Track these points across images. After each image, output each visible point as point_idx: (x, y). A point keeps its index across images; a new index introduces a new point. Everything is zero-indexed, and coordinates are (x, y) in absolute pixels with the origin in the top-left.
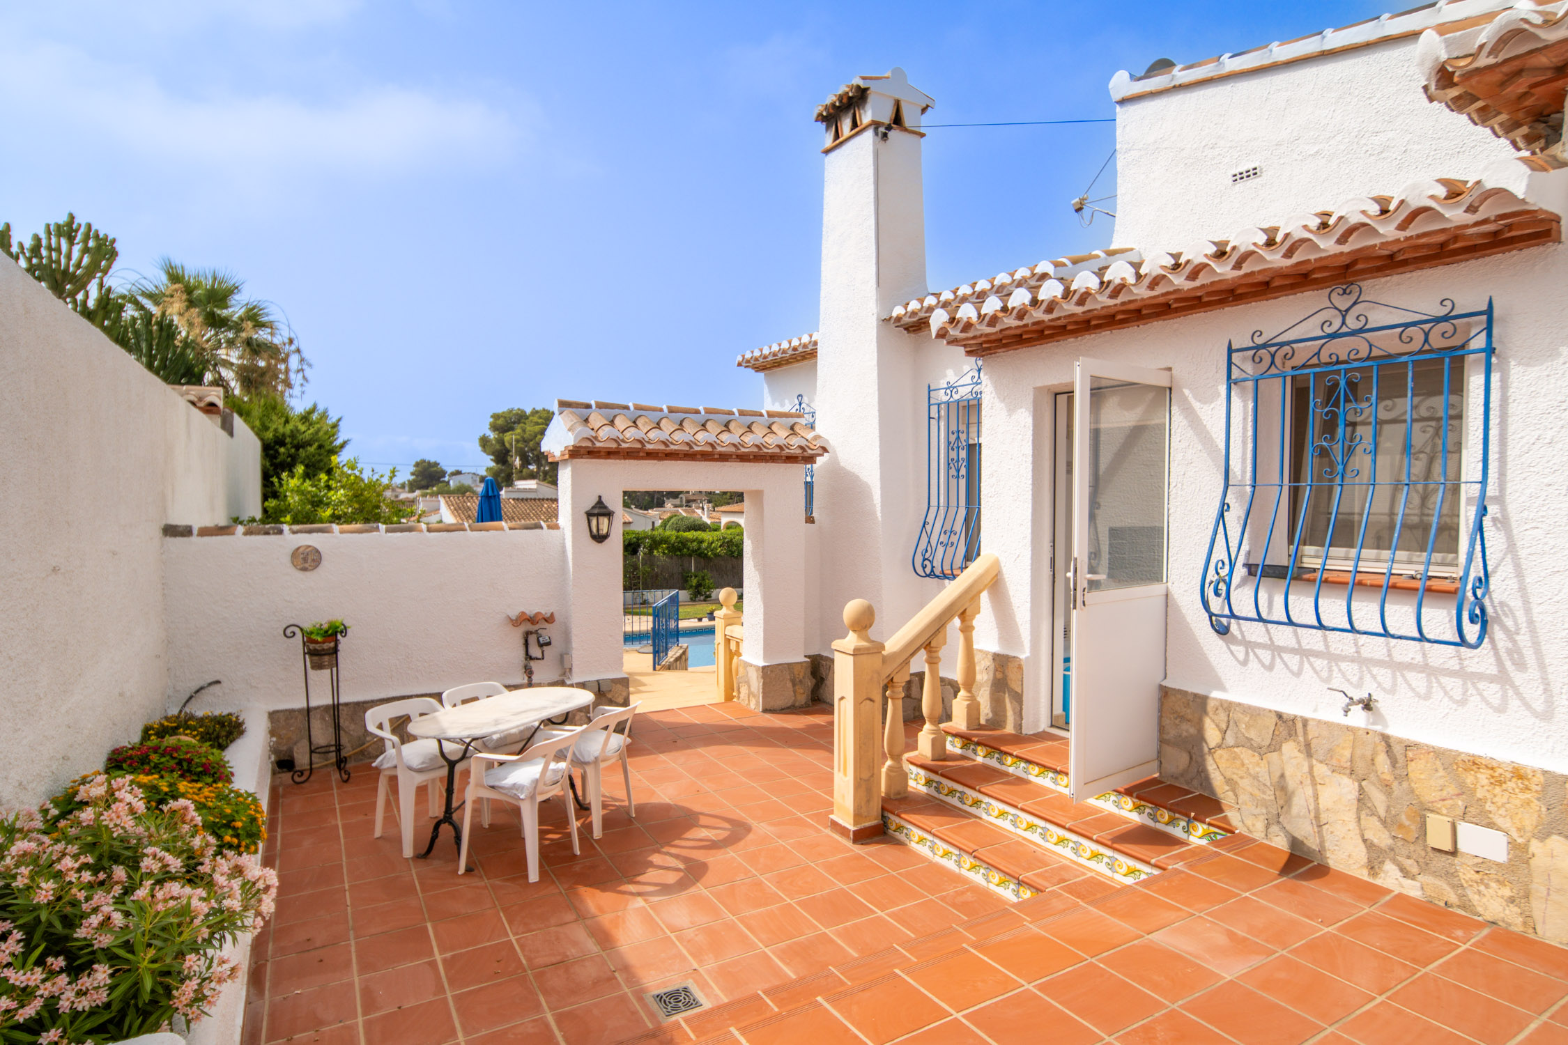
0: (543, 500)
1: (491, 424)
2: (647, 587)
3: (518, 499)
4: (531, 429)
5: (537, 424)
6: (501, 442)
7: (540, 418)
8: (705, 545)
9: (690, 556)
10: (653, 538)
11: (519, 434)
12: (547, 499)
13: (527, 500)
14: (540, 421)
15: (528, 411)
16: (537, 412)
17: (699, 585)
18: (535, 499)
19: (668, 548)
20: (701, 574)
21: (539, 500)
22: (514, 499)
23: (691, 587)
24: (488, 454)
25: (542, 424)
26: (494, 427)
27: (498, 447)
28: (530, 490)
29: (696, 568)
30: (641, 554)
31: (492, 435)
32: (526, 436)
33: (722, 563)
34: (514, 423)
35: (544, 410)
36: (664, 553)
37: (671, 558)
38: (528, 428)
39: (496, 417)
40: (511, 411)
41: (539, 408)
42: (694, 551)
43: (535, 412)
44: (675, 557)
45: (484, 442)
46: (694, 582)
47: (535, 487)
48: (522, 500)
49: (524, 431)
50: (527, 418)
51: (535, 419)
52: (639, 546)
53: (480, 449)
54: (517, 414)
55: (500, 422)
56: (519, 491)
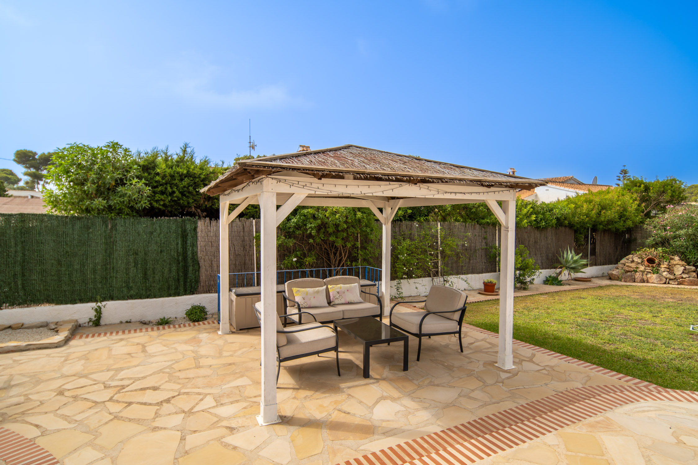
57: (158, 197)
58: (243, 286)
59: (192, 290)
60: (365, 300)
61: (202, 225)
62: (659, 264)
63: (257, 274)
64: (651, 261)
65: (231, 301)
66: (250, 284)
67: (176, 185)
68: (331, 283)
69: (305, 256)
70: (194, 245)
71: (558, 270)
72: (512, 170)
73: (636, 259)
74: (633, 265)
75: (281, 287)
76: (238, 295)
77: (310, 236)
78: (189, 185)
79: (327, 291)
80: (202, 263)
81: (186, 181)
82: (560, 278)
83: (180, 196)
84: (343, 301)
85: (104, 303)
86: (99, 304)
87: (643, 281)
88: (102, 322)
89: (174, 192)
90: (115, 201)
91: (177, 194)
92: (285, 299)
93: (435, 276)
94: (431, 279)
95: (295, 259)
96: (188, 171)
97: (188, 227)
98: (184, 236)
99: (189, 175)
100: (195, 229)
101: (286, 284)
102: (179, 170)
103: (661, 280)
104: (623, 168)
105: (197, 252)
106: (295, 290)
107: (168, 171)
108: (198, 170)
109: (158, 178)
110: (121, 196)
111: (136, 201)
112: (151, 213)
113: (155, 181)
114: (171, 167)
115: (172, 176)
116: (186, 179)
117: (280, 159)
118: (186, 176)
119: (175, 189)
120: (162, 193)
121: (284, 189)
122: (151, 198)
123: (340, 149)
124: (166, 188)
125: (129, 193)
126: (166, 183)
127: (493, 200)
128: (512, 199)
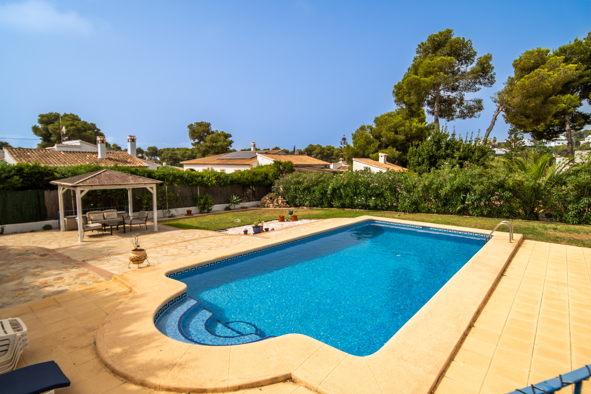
0: (85, 152)
1: (39, 120)
2: (172, 207)
3: (67, 152)
5: (68, 121)
6: (47, 130)
7: (69, 118)
8: (205, 179)
9: (196, 186)
11: (57, 126)
12: (88, 152)
13: (74, 152)
15: (62, 114)
16: (67, 115)
17: (205, 204)
18: (79, 152)
20: (205, 197)
21: (83, 152)
22: (64, 152)
23: (200, 204)
24: (39, 136)
25: (71, 121)
26: (41, 122)
27: (44, 132)
28: (76, 146)
29: (200, 192)
31: (40, 126)
33: (215, 189)
34: (54, 120)
35: (71, 114)
39: (42, 116)
40: (51, 114)
41: (68, 113)
42: (199, 183)
43: (65, 115)
45: (35, 129)
46: (202, 201)
47: (79, 144)
48: (70, 152)
50: (61, 117)
51: (66, 118)
53: (33, 133)
55: (45, 119)
56: (67, 146)
57: (25, 182)
58: (69, 215)
59: (45, 219)
60: (118, 218)
61: (46, 193)
62: (274, 199)
63: (75, 211)
64: (271, 198)
65: (65, 221)
66: (72, 214)
67: (33, 177)
68: (105, 212)
69: (98, 203)
70: (44, 201)
71: (230, 204)
72: (254, 144)
73: (267, 198)
74: (265, 201)
75: (84, 215)
76: (68, 218)
77: (99, 195)
78: (39, 176)
79: (104, 215)
80: (48, 208)
81: (38, 175)
82: (230, 207)
83: (35, 181)
84: (110, 218)
85: (4, 225)
86: (3, 226)
87: (267, 207)
88: (4, 233)
89: (32, 180)
90: (7, 185)
91: (34, 180)
92: (87, 218)
93: (164, 209)
94: (162, 210)
95: (92, 205)
96: (38, 171)
97: (40, 193)
98: (39, 197)
99: (39, 172)
100: (43, 194)
101: (87, 213)
102: (34, 170)
103: (274, 206)
104: (343, 137)
105: (45, 204)
106: (90, 215)
107: (29, 171)
108: (43, 170)
109: (24, 174)
110: (9, 183)
111: (16, 185)
112: (22, 189)
113: (23, 176)
114: (30, 170)
115: (31, 173)
116: (38, 174)
117: (81, 182)
118: (37, 173)
119: (33, 178)
120: (26, 180)
121: (82, 189)
122: (22, 183)
123: (101, 173)
124: (28, 178)
125: (13, 181)
126: (28, 176)
127: (148, 187)
128: (154, 186)
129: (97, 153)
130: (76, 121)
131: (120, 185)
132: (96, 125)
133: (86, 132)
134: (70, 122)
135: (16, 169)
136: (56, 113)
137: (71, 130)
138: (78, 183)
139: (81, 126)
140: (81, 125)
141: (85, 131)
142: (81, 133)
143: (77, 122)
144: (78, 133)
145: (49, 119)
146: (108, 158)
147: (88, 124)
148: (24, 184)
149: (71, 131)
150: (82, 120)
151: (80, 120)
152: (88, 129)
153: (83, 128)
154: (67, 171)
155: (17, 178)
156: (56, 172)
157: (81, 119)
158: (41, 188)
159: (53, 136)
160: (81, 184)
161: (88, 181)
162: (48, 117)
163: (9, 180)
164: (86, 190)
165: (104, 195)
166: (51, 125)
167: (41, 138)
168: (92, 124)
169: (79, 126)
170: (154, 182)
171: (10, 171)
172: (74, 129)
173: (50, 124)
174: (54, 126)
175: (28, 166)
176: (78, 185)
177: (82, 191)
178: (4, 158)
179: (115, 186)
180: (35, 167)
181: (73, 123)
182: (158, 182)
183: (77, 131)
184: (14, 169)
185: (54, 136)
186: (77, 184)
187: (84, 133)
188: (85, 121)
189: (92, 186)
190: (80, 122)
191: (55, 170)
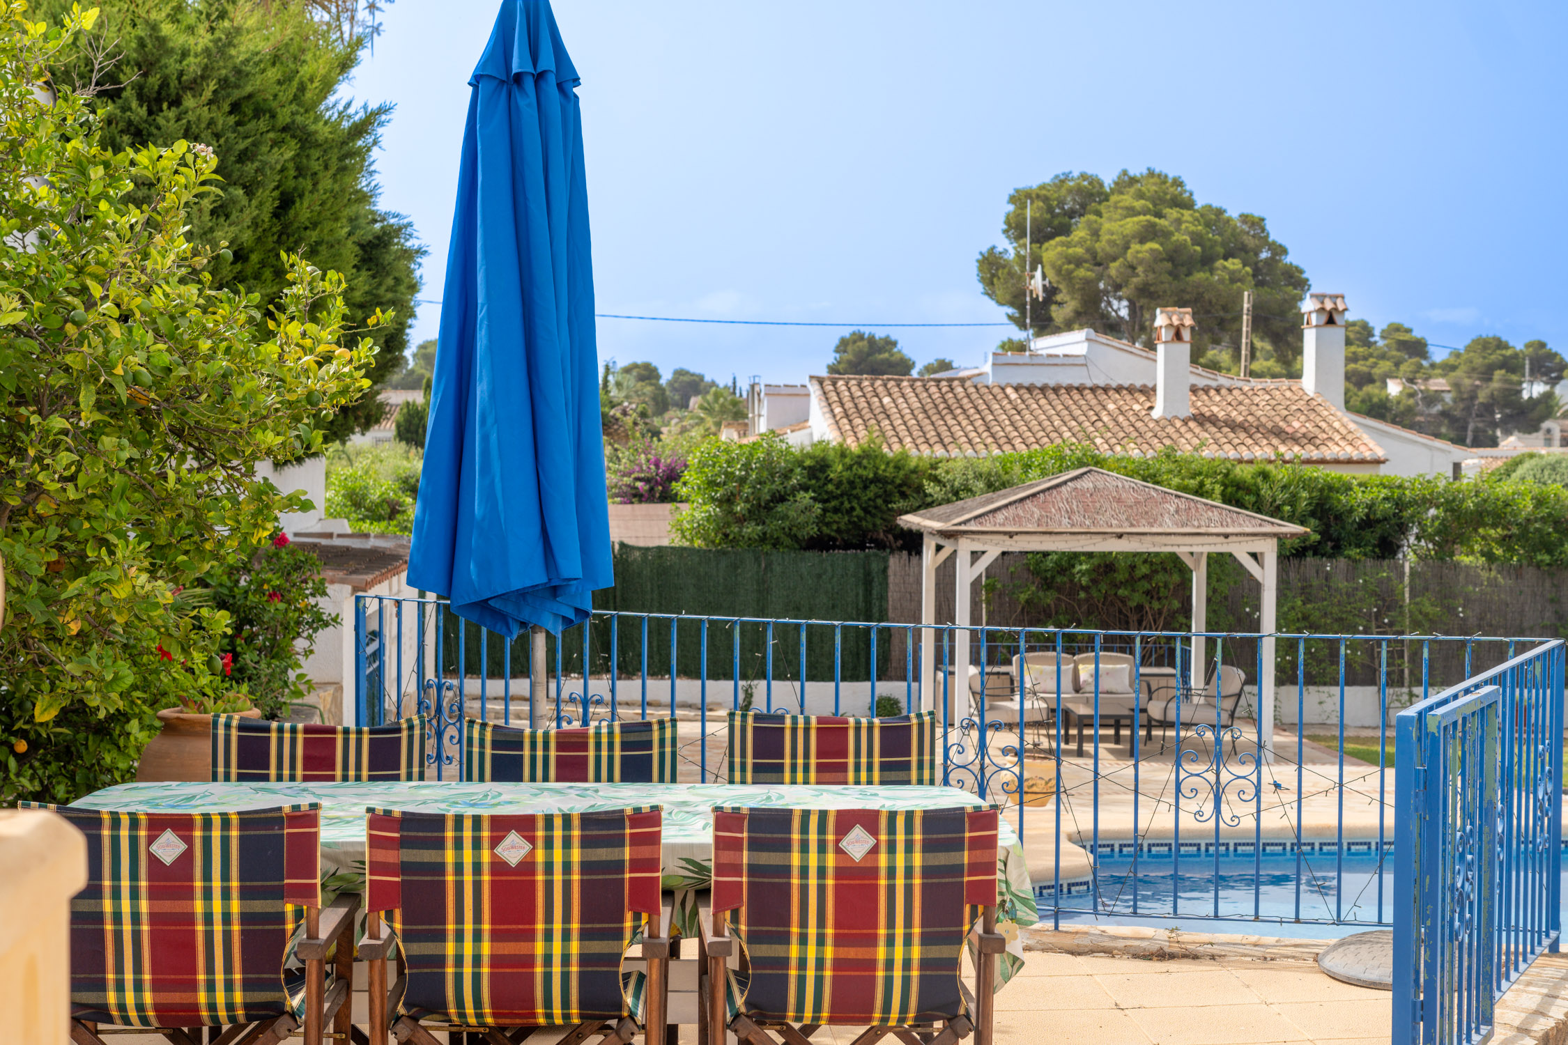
0: (1106, 390)
1: (1007, 218)
4: (1114, 226)
5: (1131, 212)
7: (1140, 195)
10: (1452, 505)
11: (1081, 243)
12: (1118, 389)
13: (1057, 389)
14: (1139, 204)
15: (1108, 180)
16: (1133, 181)
18: (1080, 389)
19: (1504, 541)
21: (1091, 389)
22: (1018, 388)
24: (1000, 304)
25: (1145, 212)
26: (1017, 226)
28: (1069, 361)
30: (1408, 558)
31: (1007, 248)
32: (1102, 246)
34: (1072, 214)
35: (1151, 173)
36: (1490, 556)
37: (1517, 572)
38: (1107, 226)
40: (1061, 181)
41: (1136, 170)
43: (1127, 182)
44: (1530, 573)
45: (991, 269)
47: (1084, 349)
48: (1043, 388)
49: (1096, 234)
50: (1105, 197)
51: (1127, 199)
52: (1402, 529)
53: (980, 287)
54: (1079, 190)
55: (1034, 211)
56: (1034, 361)
57: (830, 517)
61: (895, 563)
67: (857, 498)
68: (1083, 661)
70: (883, 597)
78: (877, 496)
79: (1076, 674)
81: (873, 491)
83: (862, 514)
85: (755, 682)
86: (750, 683)
89: (853, 509)
90: (773, 526)
91: (858, 512)
96: (875, 474)
97: (875, 566)
98: (868, 581)
99: (877, 480)
100: (885, 570)
102: (861, 471)
105: (887, 610)
107: (847, 474)
108: (890, 471)
109: (830, 487)
110: (782, 519)
111: (800, 527)
112: (820, 543)
113: (827, 492)
114: (850, 468)
115: (851, 483)
116: (872, 487)
117: (976, 518)
118: (872, 482)
119: (855, 504)
120: (836, 510)
121: (978, 547)
122: (821, 520)
123: (1065, 483)
124: (842, 503)
125: (792, 514)
126: (842, 495)
127: (1240, 551)
128: (1270, 550)
129: (1148, 392)
130: (1167, 211)
131: (1120, 536)
132: (1269, 226)
133: (1212, 271)
134: (1142, 218)
135: (808, 463)
136: (1083, 176)
137: (1141, 262)
138: (965, 522)
139: (1192, 234)
140: (1192, 228)
141: (1207, 261)
142: (1189, 274)
143: (1173, 213)
144: (1174, 275)
145: (1050, 210)
146: (1194, 418)
147: (1228, 220)
148: (828, 524)
149: (1140, 270)
150: (1200, 201)
151: (1188, 205)
152: (1220, 250)
153: (1198, 248)
154: (971, 475)
155: (805, 498)
156: (936, 480)
157: (1195, 197)
158: (881, 545)
159: (1059, 298)
160: (972, 527)
161: (1000, 517)
162: (1046, 199)
163: (781, 508)
164: (993, 552)
165: (1104, 587)
166: (1058, 239)
167: (1010, 311)
168: (1245, 218)
169: (1180, 237)
170: (1268, 529)
171: (787, 475)
172: (1156, 258)
173: (1051, 237)
174: (1068, 245)
175: (843, 453)
176: (963, 528)
177: (975, 556)
178: (807, 420)
179: (1099, 538)
180: (868, 455)
181: (1153, 225)
182: (1283, 530)
183: (1169, 265)
184: (800, 463)
185: (1067, 298)
186: (960, 524)
187: (1199, 276)
188: (1216, 204)
189: (1011, 535)
190: (1187, 214)
191: (931, 471)
